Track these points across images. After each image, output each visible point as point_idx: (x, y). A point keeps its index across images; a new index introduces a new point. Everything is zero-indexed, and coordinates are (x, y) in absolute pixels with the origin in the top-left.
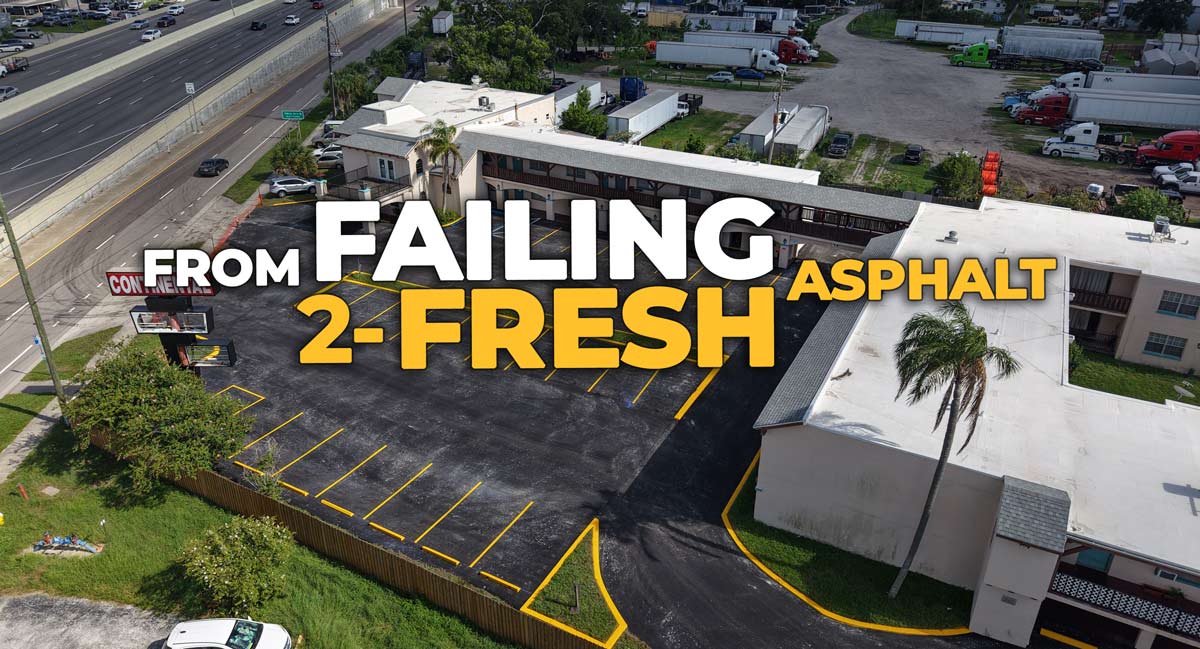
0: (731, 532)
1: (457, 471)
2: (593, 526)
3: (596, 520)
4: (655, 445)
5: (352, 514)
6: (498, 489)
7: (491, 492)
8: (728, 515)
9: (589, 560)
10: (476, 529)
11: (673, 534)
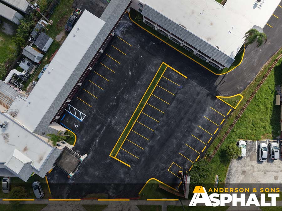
0: (221, 74)
1: (201, 121)
2: (218, 97)
3: (216, 96)
4: (195, 84)
5: (211, 138)
6: (206, 113)
7: (207, 114)
8: (217, 74)
9: (226, 98)
10: (216, 117)
11: (220, 84)
